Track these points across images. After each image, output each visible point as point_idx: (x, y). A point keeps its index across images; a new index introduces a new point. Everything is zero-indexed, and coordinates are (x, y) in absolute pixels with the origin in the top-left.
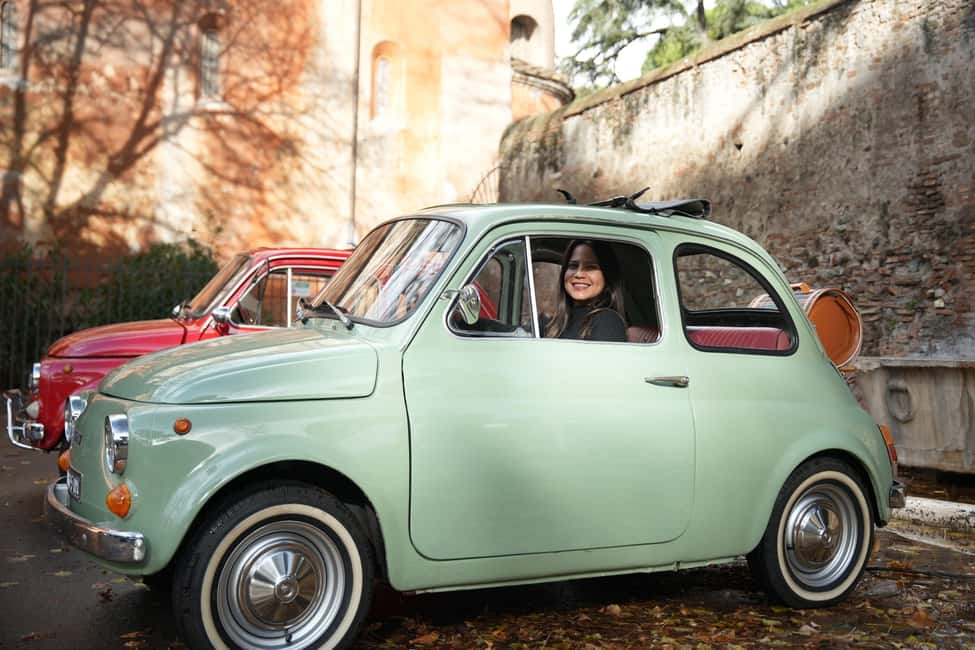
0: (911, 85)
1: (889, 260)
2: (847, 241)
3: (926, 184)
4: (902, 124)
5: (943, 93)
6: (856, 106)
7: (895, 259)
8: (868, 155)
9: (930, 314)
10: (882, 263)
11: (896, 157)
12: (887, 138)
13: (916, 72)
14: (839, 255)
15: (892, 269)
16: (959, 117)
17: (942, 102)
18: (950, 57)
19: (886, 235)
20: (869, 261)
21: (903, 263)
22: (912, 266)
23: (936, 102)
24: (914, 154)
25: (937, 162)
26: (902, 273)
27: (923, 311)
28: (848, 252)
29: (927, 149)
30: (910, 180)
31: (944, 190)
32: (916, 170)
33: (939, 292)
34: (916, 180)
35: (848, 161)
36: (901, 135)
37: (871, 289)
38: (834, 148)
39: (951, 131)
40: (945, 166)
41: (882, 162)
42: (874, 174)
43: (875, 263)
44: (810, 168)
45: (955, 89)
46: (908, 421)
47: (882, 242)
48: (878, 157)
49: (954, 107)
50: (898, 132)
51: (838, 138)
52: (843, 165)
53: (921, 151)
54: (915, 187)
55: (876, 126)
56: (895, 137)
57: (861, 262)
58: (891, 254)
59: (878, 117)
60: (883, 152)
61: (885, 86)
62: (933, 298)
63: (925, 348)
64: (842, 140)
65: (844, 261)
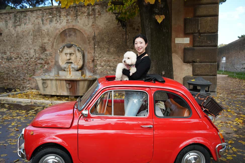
0: (40, 29)
1: (36, 59)
2: (28, 55)
3: (43, 47)
4: (38, 36)
5: (46, 32)
6: (28, 31)
7: (37, 59)
8: (32, 40)
9: (44, 69)
10: (35, 59)
11: (37, 41)
12: (35, 38)
13: (41, 27)
14: (26, 57)
15: (37, 61)
16: (49, 37)
17: (46, 33)
18: (47, 26)
19: (35, 55)
20: (32, 59)
21: (39, 60)
22: (40, 60)
23: (45, 33)
24: (40, 41)
25: (45, 43)
26: (38, 61)
27: (43, 68)
28: (28, 57)
29: (43, 41)
30: (40, 46)
31: (46, 48)
32: (41, 44)
33: (46, 65)
34: (41, 46)
35: (27, 41)
36: (38, 38)
37: (33, 64)
38: (24, 38)
39: (47, 38)
40: (46, 44)
41: (34, 42)
42: (33, 44)
43: (33, 59)
44: (19, 41)
45: (48, 32)
46: (46, 87)
47: (35, 56)
48: (33, 41)
49: (48, 35)
50: (37, 37)
51: (25, 36)
52: (26, 41)
53: (42, 41)
54: (41, 47)
55: (33, 35)
56: (37, 38)
57: (30, 59)
58: (37, 58)
59: (33, 34)
60: (34, 40)
61: (34, 28)
62: (45, 66)
63: (44, 74)
64: (26, 36)
65: (27, 59)
